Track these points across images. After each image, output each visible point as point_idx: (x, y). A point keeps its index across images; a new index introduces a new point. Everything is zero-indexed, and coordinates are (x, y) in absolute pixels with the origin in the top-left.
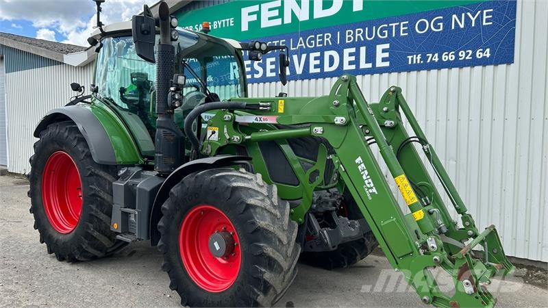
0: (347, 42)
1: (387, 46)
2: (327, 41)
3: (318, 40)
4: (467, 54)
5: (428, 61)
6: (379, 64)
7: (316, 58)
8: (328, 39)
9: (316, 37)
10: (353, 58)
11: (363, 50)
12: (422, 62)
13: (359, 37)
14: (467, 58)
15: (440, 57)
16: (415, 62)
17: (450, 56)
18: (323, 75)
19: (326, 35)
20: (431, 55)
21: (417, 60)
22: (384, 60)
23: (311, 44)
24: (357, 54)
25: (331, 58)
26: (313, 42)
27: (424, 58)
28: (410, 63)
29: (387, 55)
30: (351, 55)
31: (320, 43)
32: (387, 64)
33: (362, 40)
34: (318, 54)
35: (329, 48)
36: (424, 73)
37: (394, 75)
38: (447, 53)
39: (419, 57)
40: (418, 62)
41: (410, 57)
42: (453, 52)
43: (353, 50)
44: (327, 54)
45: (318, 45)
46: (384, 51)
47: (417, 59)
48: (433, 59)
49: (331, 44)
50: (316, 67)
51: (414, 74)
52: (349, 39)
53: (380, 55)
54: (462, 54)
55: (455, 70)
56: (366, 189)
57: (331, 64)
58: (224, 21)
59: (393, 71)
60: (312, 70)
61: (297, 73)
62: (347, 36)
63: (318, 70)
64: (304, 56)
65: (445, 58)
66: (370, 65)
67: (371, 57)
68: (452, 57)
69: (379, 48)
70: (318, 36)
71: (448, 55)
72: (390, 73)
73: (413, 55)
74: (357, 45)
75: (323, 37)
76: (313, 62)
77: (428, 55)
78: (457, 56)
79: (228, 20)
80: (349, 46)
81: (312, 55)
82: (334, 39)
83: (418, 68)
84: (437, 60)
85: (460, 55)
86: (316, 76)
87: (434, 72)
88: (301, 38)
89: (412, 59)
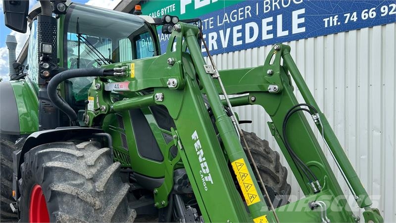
0: (265, 12)
1: (302, 11)
2: (248, 14)
3: (240, 14)
4: (390, 9)
5: (346, 22)
6: (296, 30)
7: (238, 31)
8: (248, 12)
9: (238, 11)
10: (271, 27)
11: (280, 18)
12: (339, 23)
13: (275, 5)
14: (390, 13)
15: (359, 16)
16: (331, 25)
17: (370, 13)
18: (245, 47)
19: (246, 8)
20: (348, 15)
21: (333, 22)
22: (300, 26)
23: (234, 18)
24: (274, 23)
25: (252, 29)
26: (236, 16)
27: (341, 19)
28: (326, 26)
29: (302, 20)
30: (268, 24)
31: (241, 16)
32: (303, 30)
33: (279, 8)
34: (240, 27)
35: (249, 20)
36: (341, 35)
37: (311, 40)
38: (367, 10)
39: (336, 19)
40: (335, 24)
41: (326, 20)
42: (374, 9)
43: (270, 19)
44: (248, 26)
45: (240, 19)
46: (300, 17)
47: (334, 20)
48: (352, 19)
49: (250, 16)
50: (239, 39)
51: (331, 37)
52: (267, 9)
53: (296, 21)
54: (384, 9)
55: (377, 29)
56: (202, 176)
57: (251, 36)
58: (168, 7)
59: (309, 37)
60: (236, 43)
61: (224, 47)
62: (265, 6)
63: (240, 42)
64: (228, 30)
65: (364, 16)
66: (286, 33)
67: (287, 25)
68: (372, 14)
69: (295, 14)
70: (240, 9)
71: (368, 12)
72: (306, 38)
73: (329, 17)
74: (274, 14)
75: (243, 11)
76: (236, 35)
77: (345, 15)
78: (378, 12)
79: (171, 6)
80: (267, 16)
81: (236, 29)
82: (253, 11)
83: (335, 30)
84: (355, 19)
85: (382, 10)
86: (239, 48)
87: (353, 33)
88: (226, 14)
89: (329, 21)
